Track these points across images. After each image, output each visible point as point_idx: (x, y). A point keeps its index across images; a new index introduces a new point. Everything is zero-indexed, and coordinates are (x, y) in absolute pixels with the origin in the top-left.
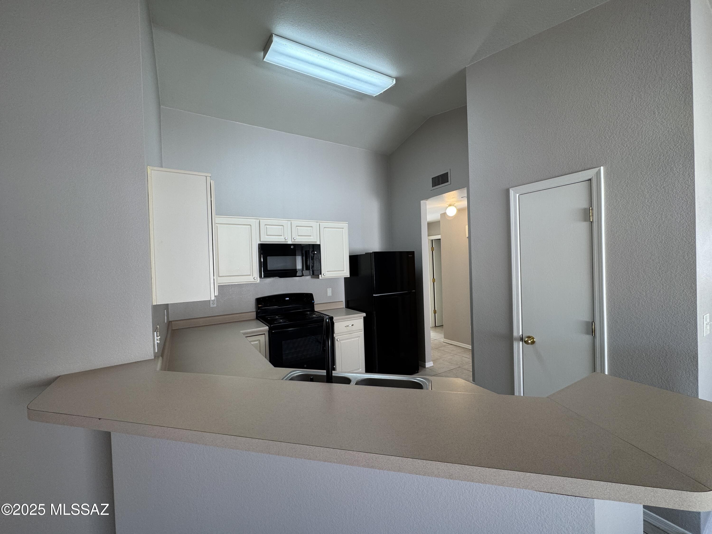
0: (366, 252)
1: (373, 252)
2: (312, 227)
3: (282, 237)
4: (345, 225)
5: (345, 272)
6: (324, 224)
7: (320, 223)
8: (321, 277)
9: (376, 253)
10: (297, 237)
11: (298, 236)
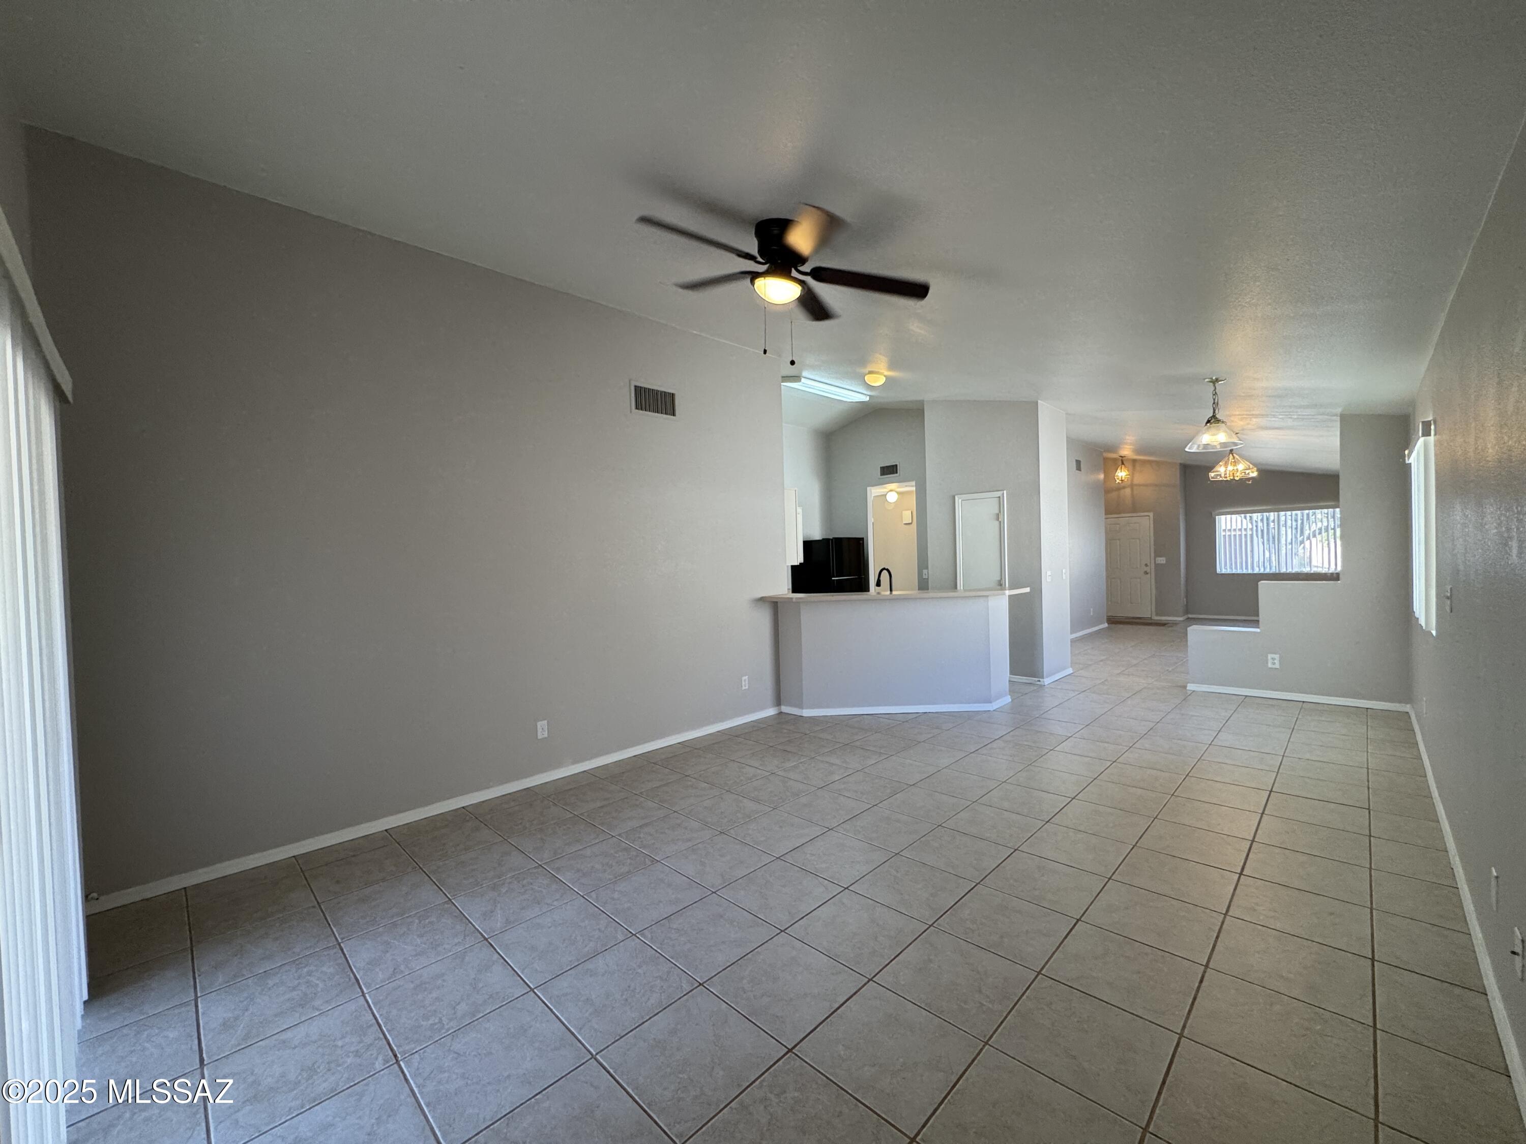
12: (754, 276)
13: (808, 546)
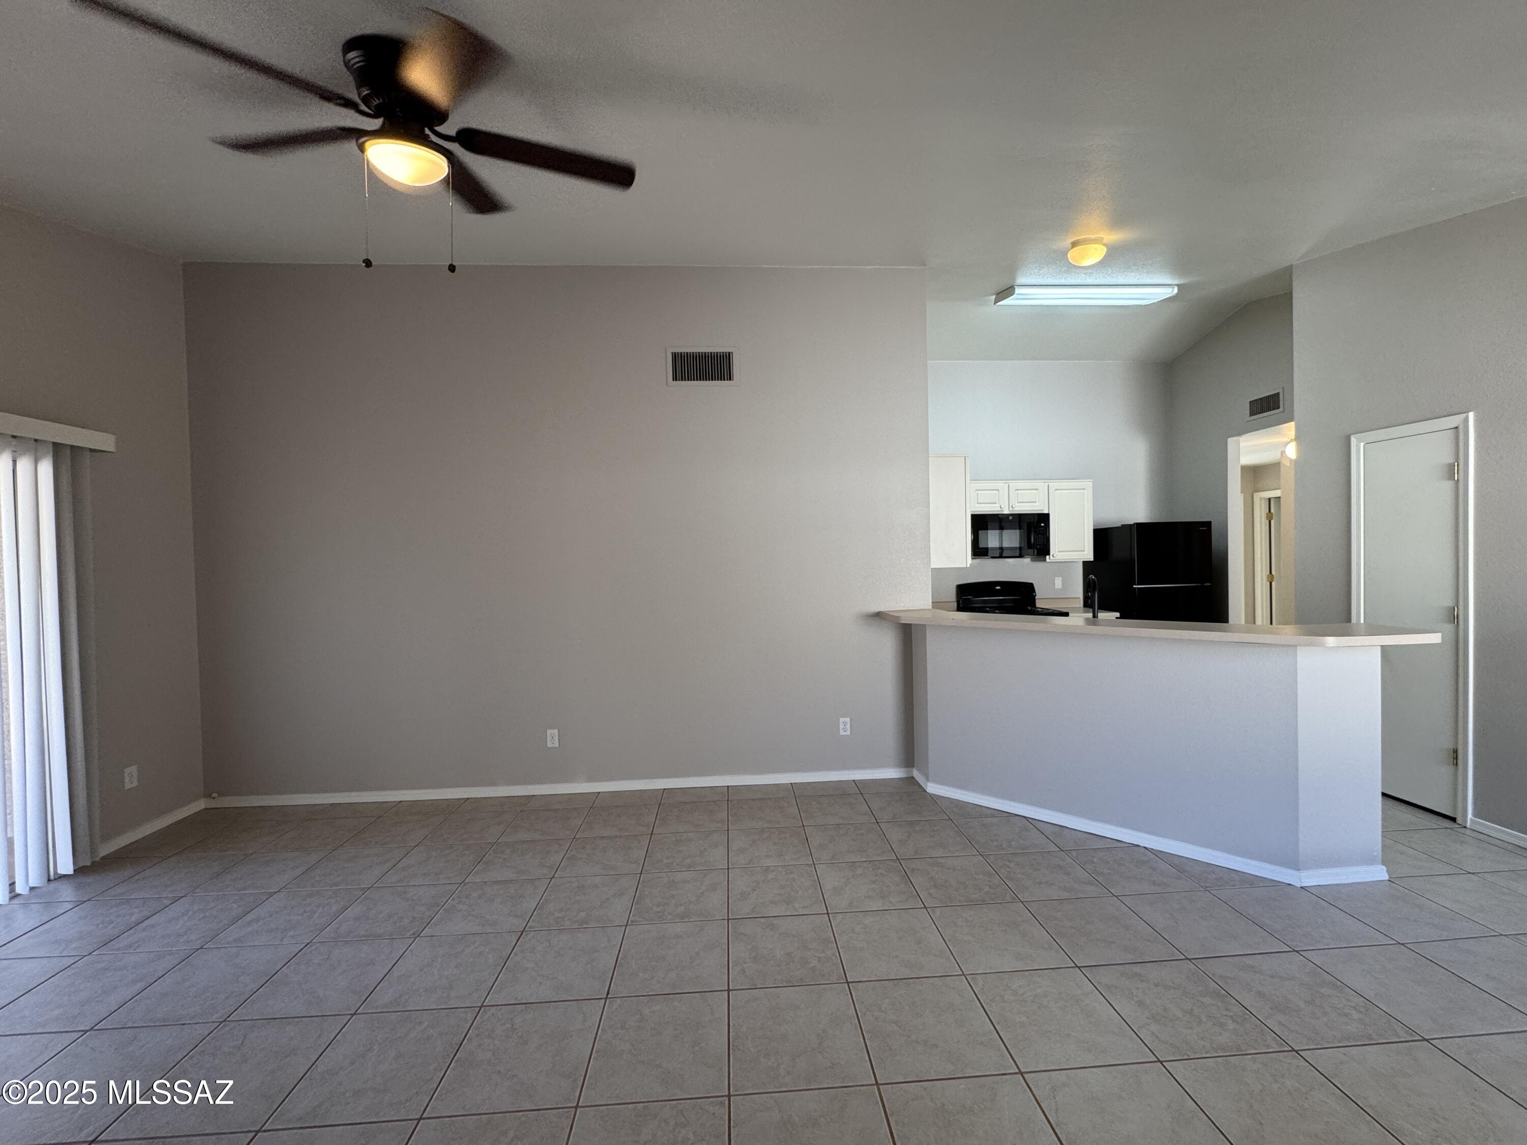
0: (1123, 524)
1: (1134, 523)
2: (1037, 489)
3: (997, 505)
4: (1088, 484)
5: (1086, 552)
6: (1054, 485)
7: (1049, 483)
8: (1050, 559)
9: (1140, 526)
10: (1017, 504)
11: (1018, 502)
12: (358, 135)
13: (1102, 536)
